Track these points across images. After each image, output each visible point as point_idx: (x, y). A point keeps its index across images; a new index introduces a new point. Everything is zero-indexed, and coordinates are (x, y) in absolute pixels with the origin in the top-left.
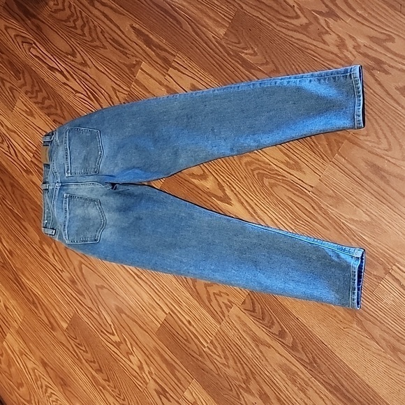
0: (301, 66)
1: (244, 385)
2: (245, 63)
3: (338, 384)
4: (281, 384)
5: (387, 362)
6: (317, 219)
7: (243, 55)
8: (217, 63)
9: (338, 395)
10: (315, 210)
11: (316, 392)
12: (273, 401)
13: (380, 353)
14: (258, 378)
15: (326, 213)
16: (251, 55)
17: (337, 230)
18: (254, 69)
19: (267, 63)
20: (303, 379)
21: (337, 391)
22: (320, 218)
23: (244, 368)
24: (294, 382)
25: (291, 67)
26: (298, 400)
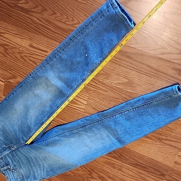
0: (59, 3)
1: (90, 176)
2: (23, 9)
3: (137, 162)
4: (108, 170)
5: (158, 146)
6: (99, 87)
7: (20, 5)
8: (6, 14)
9: (138, 167)
10: (97, 83)
11: (127, 169)
12: (107, 179)
13: (153, 143)
14: (96, 171)
15: (103, 84)
16: (25, 3)
17: (112, 91)
18: (30, 12)
19: (37, 6)
20: (118, 165)
21: (137, 166)
22: (101, 87)
23: (87, 169)
24: (114, 167)
25: (53, 5)
26: (119, 175)
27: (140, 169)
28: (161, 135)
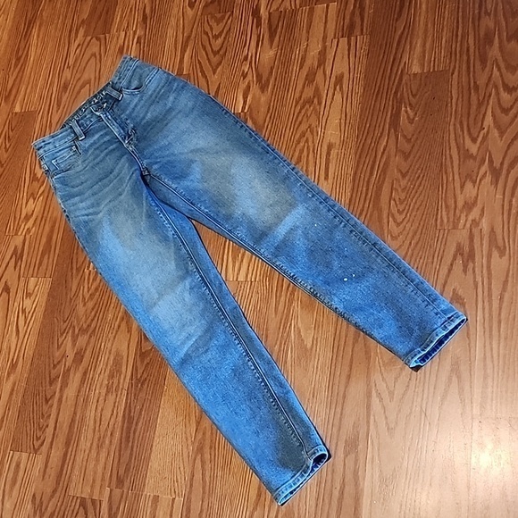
27: (122, 430)
28: (211, 448)
